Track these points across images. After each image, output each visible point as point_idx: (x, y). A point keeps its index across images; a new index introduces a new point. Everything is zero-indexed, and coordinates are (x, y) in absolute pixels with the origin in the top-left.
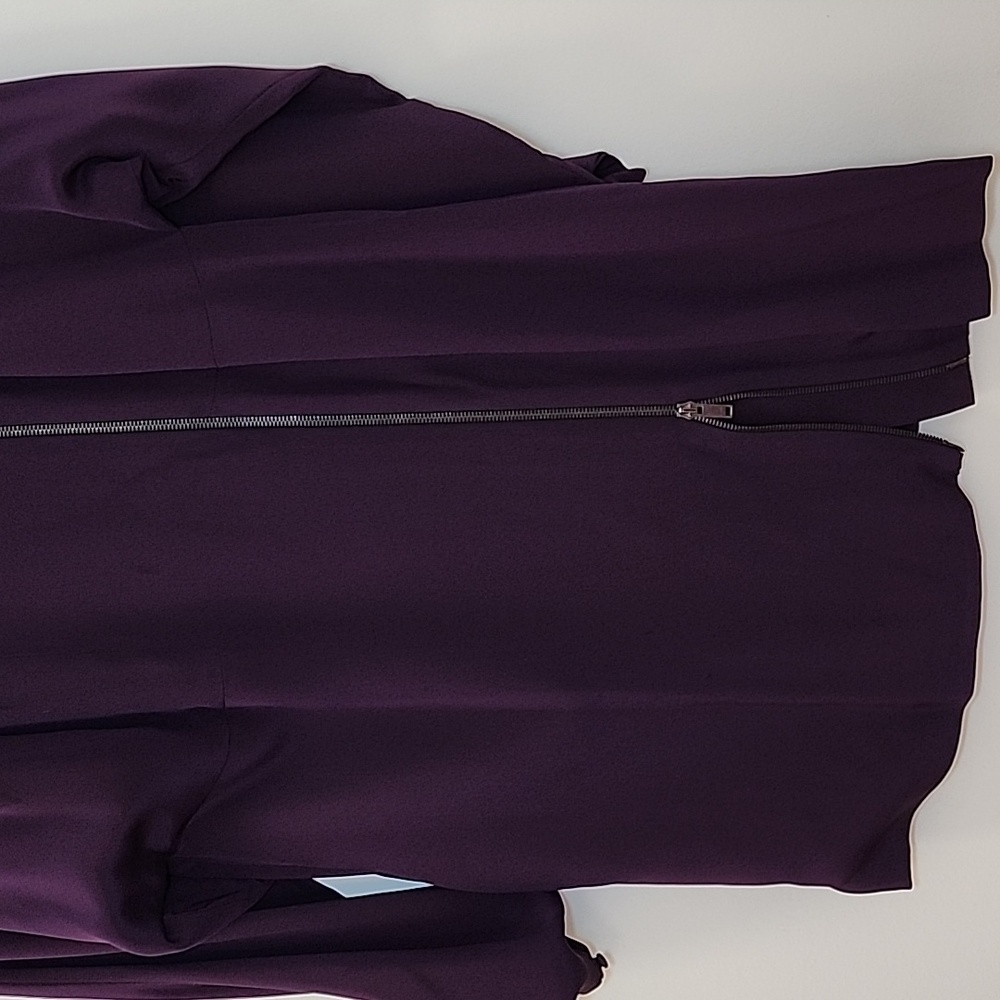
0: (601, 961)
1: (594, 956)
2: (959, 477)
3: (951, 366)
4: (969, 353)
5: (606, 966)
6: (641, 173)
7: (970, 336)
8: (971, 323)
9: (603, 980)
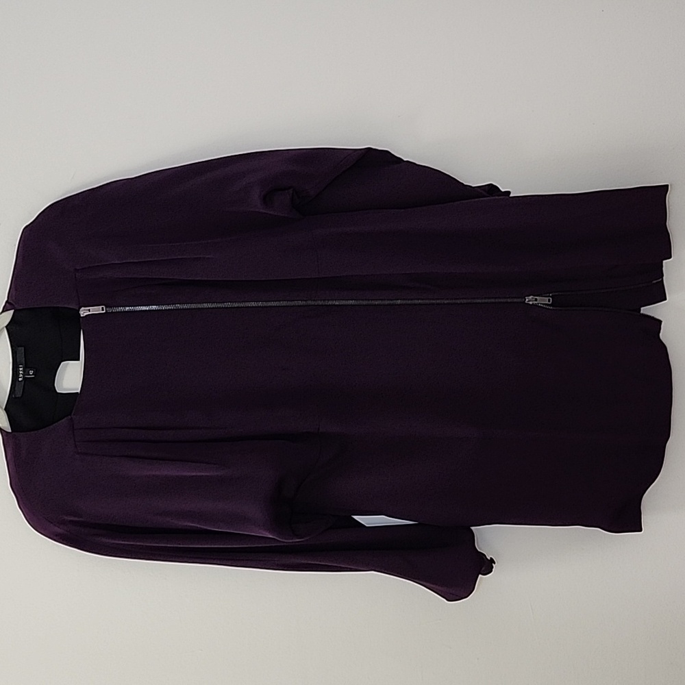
0: (492, 561)
1: (489, 558)
2: (661, 334)
3: (655, 282)
4: (663, 275)
5: (495, 563)
6: (509, 193)
7: (664, 269)
8: (664, 262)
9: (493, 570)
